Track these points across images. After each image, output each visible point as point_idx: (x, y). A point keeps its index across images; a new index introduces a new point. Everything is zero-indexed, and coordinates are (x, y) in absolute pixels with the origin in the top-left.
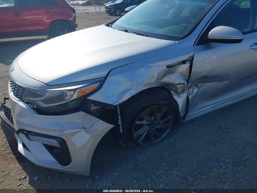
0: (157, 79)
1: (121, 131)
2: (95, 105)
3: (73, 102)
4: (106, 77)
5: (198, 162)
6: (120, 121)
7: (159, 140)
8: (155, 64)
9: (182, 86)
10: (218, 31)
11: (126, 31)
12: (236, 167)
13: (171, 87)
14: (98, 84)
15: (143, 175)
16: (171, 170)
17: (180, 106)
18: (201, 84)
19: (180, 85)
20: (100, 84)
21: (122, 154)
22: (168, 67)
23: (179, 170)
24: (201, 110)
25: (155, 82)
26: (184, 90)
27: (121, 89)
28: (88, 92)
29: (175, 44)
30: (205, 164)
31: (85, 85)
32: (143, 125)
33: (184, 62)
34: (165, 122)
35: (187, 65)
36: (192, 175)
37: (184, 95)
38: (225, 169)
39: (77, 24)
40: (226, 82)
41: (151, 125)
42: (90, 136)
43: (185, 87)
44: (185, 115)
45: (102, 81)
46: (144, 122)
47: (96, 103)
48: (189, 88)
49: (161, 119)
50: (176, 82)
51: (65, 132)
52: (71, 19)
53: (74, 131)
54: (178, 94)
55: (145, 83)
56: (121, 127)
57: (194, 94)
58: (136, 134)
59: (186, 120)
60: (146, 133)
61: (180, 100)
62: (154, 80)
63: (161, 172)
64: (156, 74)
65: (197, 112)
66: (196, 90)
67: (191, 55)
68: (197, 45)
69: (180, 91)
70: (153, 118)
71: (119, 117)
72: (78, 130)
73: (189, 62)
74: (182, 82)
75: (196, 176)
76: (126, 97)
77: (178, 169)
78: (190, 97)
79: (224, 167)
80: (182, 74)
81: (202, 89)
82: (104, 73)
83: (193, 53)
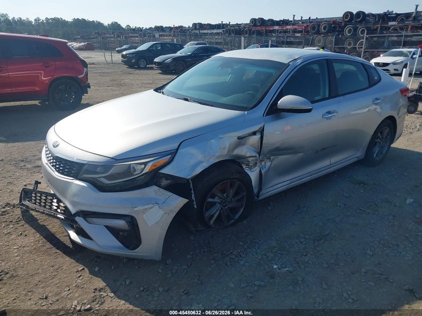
0: (228, 151)
1: (195, 207)
2: (167, 179)
3: (143, 177)
4: (177, 150)
5: (277, 240)
6: (193, 196)
7: (232, 221)
8: (226, 135)
9: (254, 158)
10: (287, 100)
11: (186, 100)
12: (316, 241)
13: (242, 160)
14: (170, 156)
15: (220, 256)
16: (250, 248)
17: (253, 182)
18: (274, 157)
19: (251, 158)
20: (171, 157)
21: (192, 238)
22: (239, 138)
23: (258, 248)
24: (276, 187)
25: (227, 154)
26: (256, 163)
27: (193, 162)
28: (159, 165)
29: (244, 115)
30: (285, 242)
31: (156, 157)
32: (215, 203)
33: (254, 133)
34: (238, 200)
35: (258, 136)
36: (272, 251)
37: (257, 169)
38: (305, 244)
39: (89, 83)
40: (301, 155)
41: (224, 203)
42: (163, 212)
43: (257, 160)
44: (259, 192)
45: (174, 153)
46: (216, 200)
47: (167, 176)
48: (261, 161)
49: (234, 197)
50: (248, 155)
51: (136, 209)
52: (81, 76)
53: (147, 207)
54: (251, 168)
55: (217, 154)
56: (195, 203)
57: (267, 168)
58: (207, 214)
59: (260, 198)
60: (218, 213)
61: (253, 175)
62: (225, 152)
63: (239, 251)
64: (228, 146)
65: (271, 189)
66: (268, 164)
67: (261, 125)
68: (266, 115)
69: (251, 164)
70: (225, 195)
71: (192, 192)
72: (151, 206)
73: (260, 133)
74: (254, 154)
75: (277, 252)
76: (199, 170)
77: (256, 248)
78: (263, 172)
79: (304, 243)
80: (252, 146)
81: (274, 162)
82: (176, 145)
83: (263, 124)
